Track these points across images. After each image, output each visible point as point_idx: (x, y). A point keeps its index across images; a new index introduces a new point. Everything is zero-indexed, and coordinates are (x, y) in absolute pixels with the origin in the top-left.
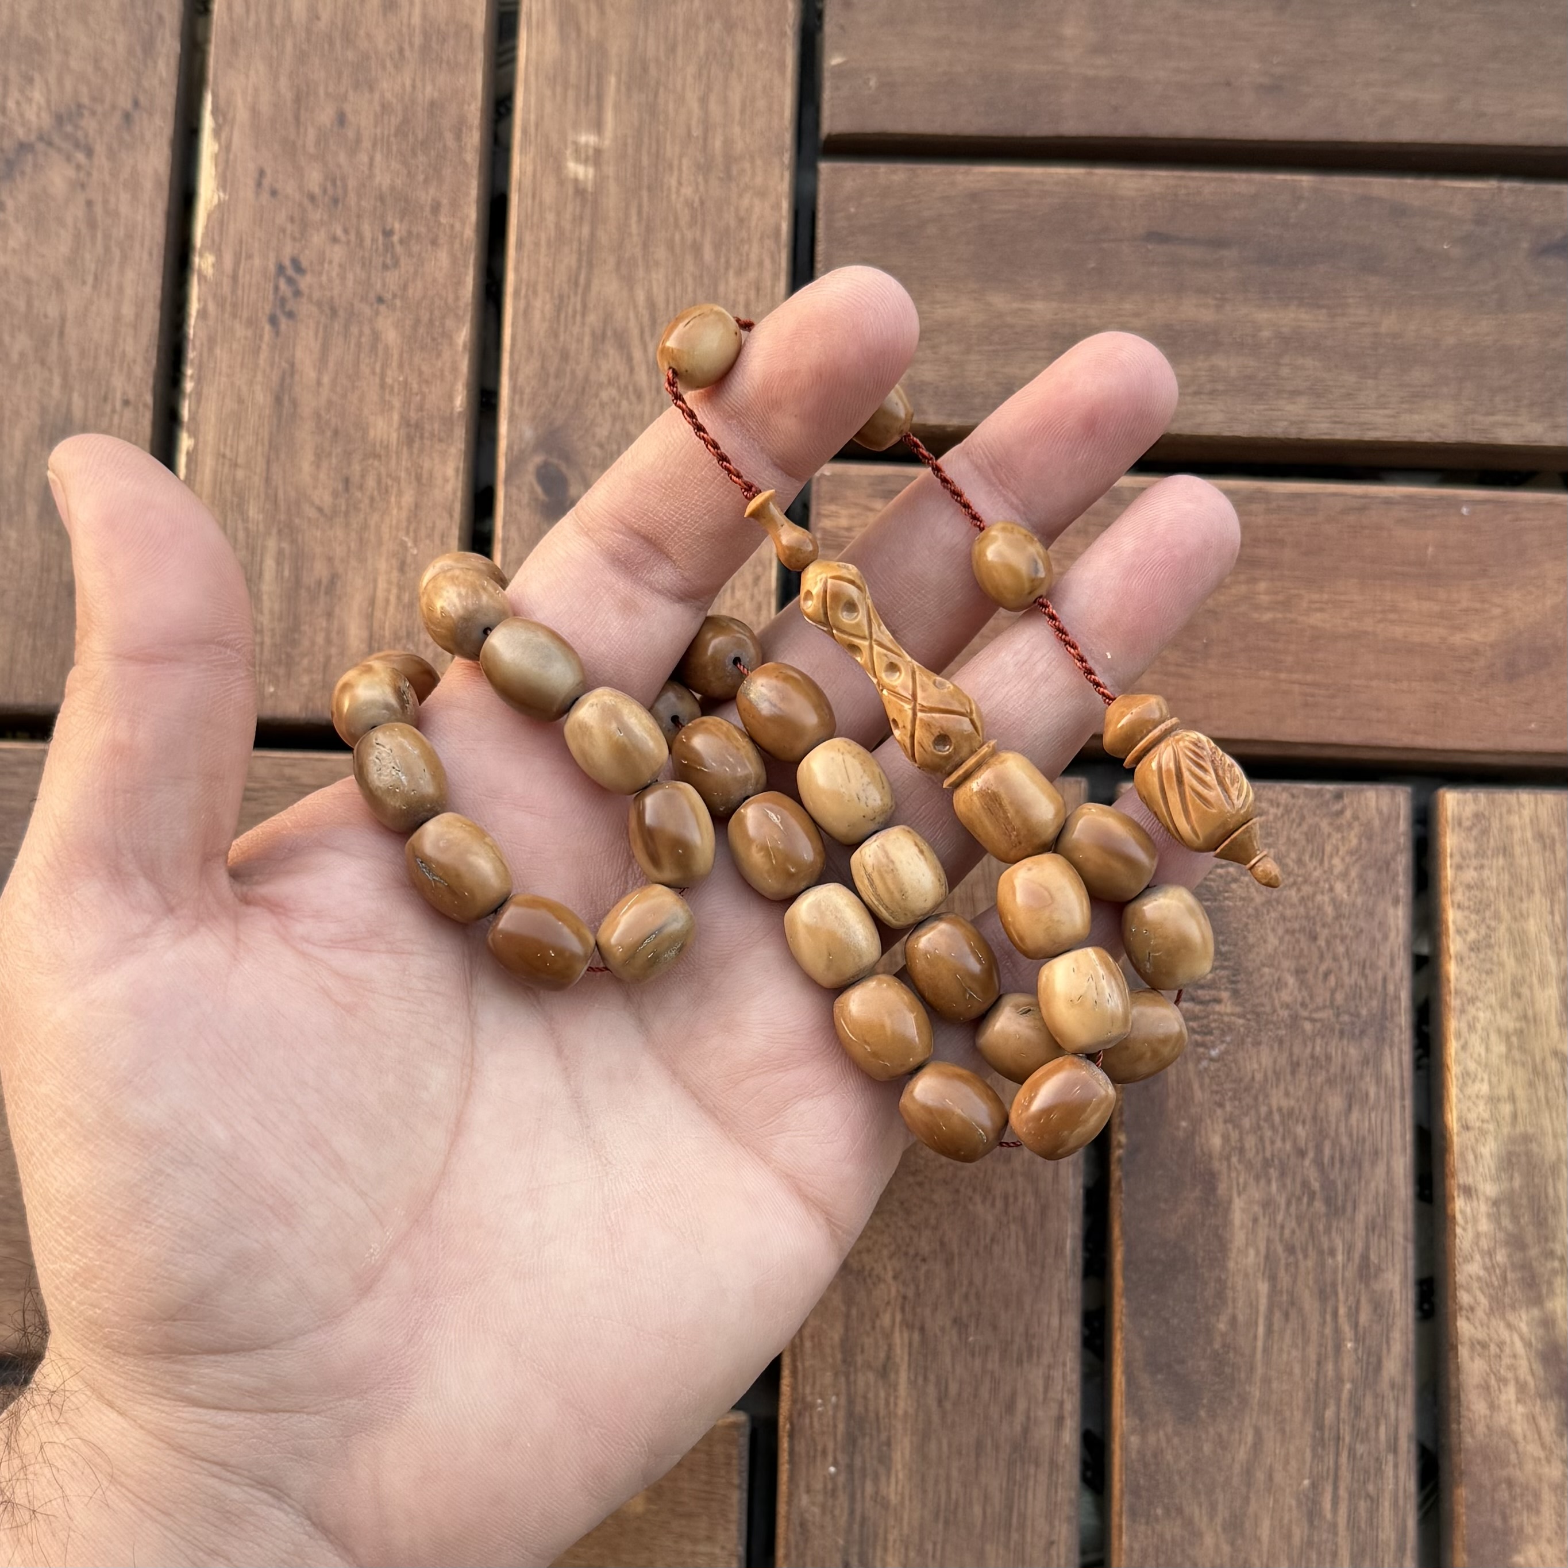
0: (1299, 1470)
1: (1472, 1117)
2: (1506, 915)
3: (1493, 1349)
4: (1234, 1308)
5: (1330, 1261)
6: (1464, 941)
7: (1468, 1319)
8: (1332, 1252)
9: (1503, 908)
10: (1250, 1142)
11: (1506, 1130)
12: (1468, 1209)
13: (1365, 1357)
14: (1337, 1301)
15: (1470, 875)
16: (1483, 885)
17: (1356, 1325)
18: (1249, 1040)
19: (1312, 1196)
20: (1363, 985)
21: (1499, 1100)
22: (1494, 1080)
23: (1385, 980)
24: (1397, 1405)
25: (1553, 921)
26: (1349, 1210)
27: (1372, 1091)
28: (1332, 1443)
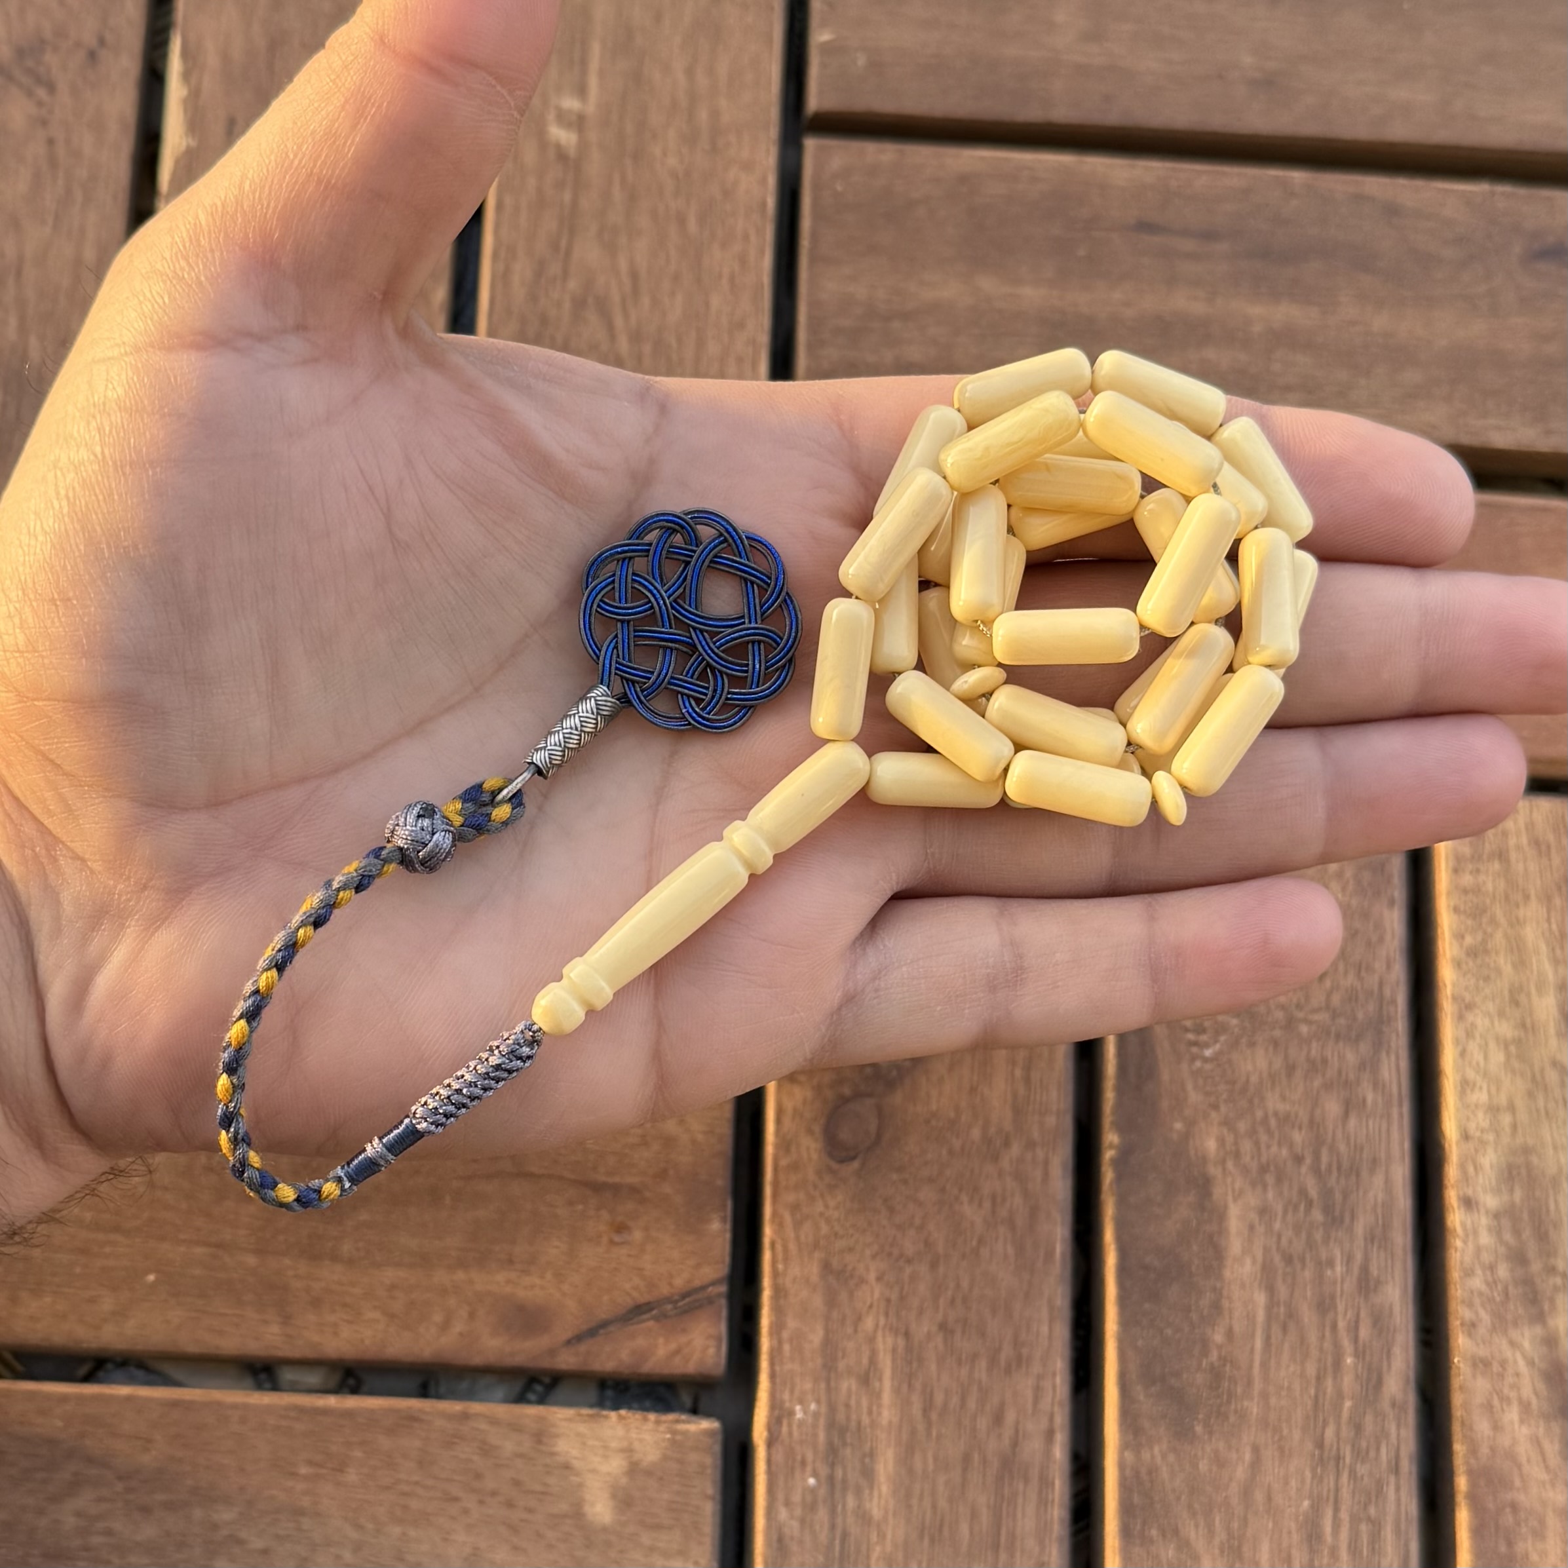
0: (1298, 1490)
1: (1472, 1127)
2: (1502, 920)
3: (1496, 1367)
4: (1231, 1318)
5: (1329, 1272)
6: (1461, 946)
7: (1470, 1335)
8: (1331, 1263)
9: (1499, 912)
10: (1247, 1146)
11: (1506, 1139)
12: (1469, 1222)
13: (1365, 1375)
14: (1336, 1313)
15: (1467, 879)
16: (1479, 890)
17: (1356, 1340)
18: (1244, 1040)
19: (1310, 1204)
20: (1359, 988)
21: (1498, 1110)
22: (1493, 1090)
23: (1381, 984)
24: (1398, 1427)
25: (1550, 929)
26: (1347, 1220)
27: (1370, 1098)
28: (1332, 1463)
